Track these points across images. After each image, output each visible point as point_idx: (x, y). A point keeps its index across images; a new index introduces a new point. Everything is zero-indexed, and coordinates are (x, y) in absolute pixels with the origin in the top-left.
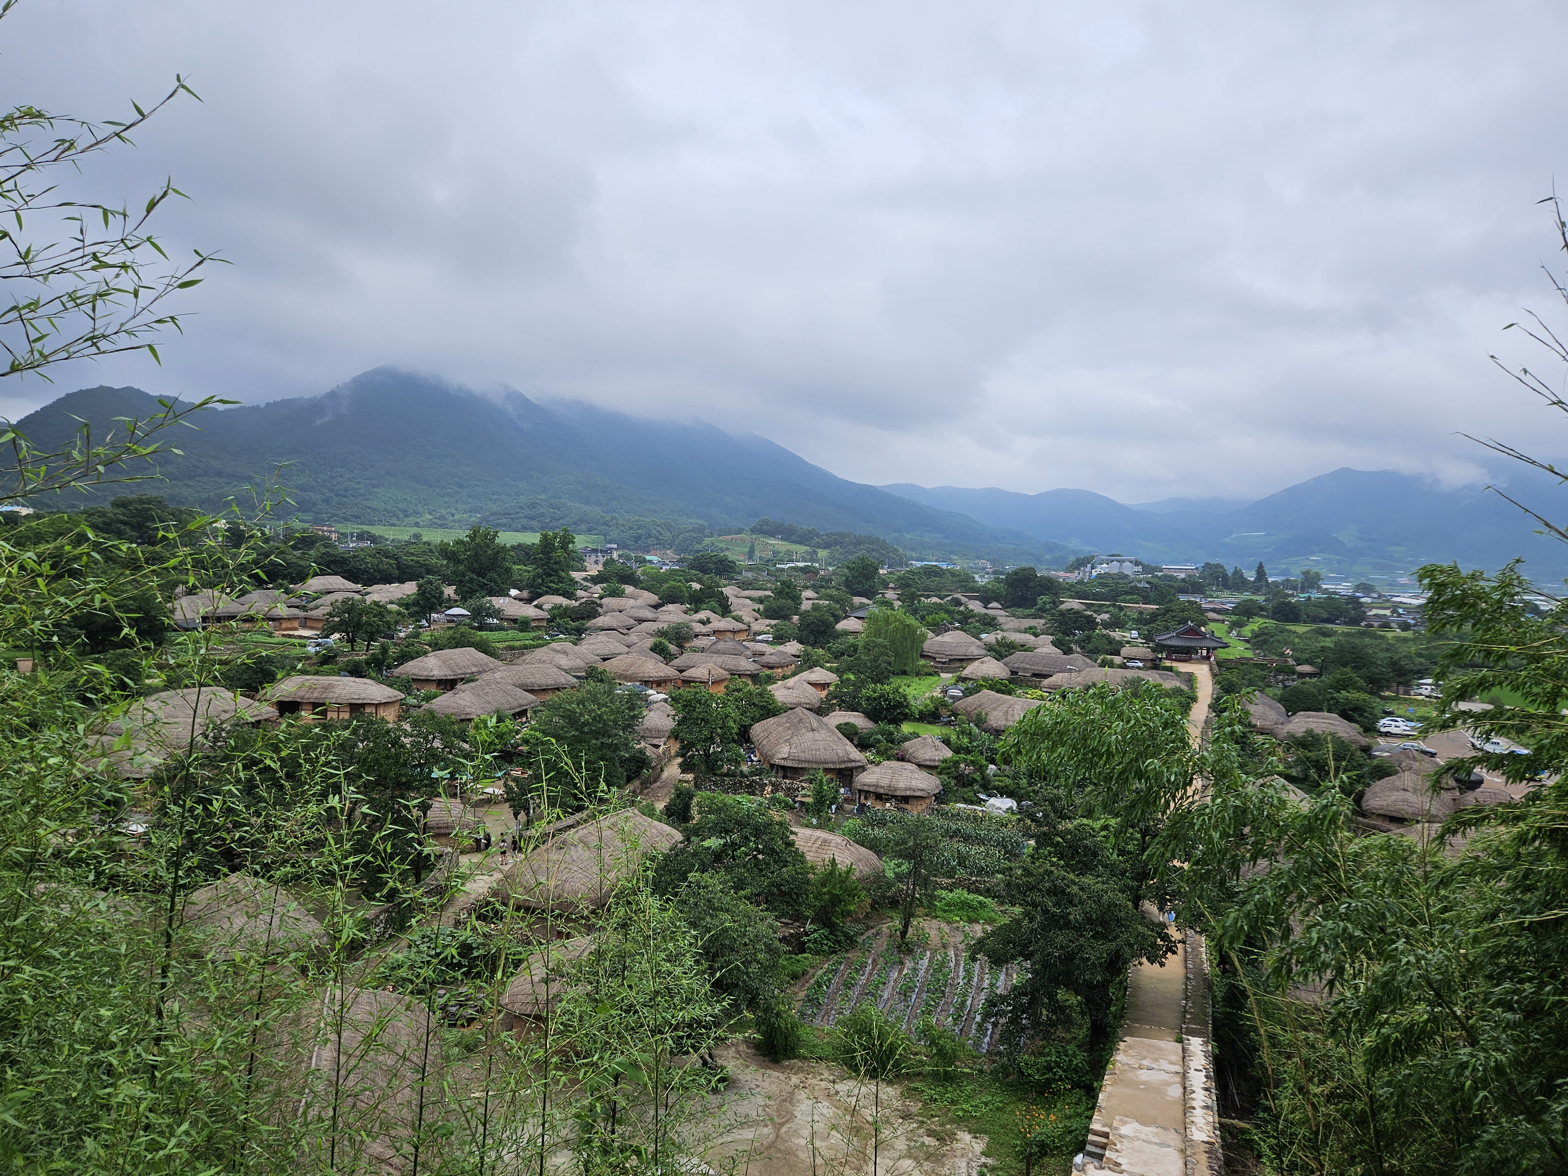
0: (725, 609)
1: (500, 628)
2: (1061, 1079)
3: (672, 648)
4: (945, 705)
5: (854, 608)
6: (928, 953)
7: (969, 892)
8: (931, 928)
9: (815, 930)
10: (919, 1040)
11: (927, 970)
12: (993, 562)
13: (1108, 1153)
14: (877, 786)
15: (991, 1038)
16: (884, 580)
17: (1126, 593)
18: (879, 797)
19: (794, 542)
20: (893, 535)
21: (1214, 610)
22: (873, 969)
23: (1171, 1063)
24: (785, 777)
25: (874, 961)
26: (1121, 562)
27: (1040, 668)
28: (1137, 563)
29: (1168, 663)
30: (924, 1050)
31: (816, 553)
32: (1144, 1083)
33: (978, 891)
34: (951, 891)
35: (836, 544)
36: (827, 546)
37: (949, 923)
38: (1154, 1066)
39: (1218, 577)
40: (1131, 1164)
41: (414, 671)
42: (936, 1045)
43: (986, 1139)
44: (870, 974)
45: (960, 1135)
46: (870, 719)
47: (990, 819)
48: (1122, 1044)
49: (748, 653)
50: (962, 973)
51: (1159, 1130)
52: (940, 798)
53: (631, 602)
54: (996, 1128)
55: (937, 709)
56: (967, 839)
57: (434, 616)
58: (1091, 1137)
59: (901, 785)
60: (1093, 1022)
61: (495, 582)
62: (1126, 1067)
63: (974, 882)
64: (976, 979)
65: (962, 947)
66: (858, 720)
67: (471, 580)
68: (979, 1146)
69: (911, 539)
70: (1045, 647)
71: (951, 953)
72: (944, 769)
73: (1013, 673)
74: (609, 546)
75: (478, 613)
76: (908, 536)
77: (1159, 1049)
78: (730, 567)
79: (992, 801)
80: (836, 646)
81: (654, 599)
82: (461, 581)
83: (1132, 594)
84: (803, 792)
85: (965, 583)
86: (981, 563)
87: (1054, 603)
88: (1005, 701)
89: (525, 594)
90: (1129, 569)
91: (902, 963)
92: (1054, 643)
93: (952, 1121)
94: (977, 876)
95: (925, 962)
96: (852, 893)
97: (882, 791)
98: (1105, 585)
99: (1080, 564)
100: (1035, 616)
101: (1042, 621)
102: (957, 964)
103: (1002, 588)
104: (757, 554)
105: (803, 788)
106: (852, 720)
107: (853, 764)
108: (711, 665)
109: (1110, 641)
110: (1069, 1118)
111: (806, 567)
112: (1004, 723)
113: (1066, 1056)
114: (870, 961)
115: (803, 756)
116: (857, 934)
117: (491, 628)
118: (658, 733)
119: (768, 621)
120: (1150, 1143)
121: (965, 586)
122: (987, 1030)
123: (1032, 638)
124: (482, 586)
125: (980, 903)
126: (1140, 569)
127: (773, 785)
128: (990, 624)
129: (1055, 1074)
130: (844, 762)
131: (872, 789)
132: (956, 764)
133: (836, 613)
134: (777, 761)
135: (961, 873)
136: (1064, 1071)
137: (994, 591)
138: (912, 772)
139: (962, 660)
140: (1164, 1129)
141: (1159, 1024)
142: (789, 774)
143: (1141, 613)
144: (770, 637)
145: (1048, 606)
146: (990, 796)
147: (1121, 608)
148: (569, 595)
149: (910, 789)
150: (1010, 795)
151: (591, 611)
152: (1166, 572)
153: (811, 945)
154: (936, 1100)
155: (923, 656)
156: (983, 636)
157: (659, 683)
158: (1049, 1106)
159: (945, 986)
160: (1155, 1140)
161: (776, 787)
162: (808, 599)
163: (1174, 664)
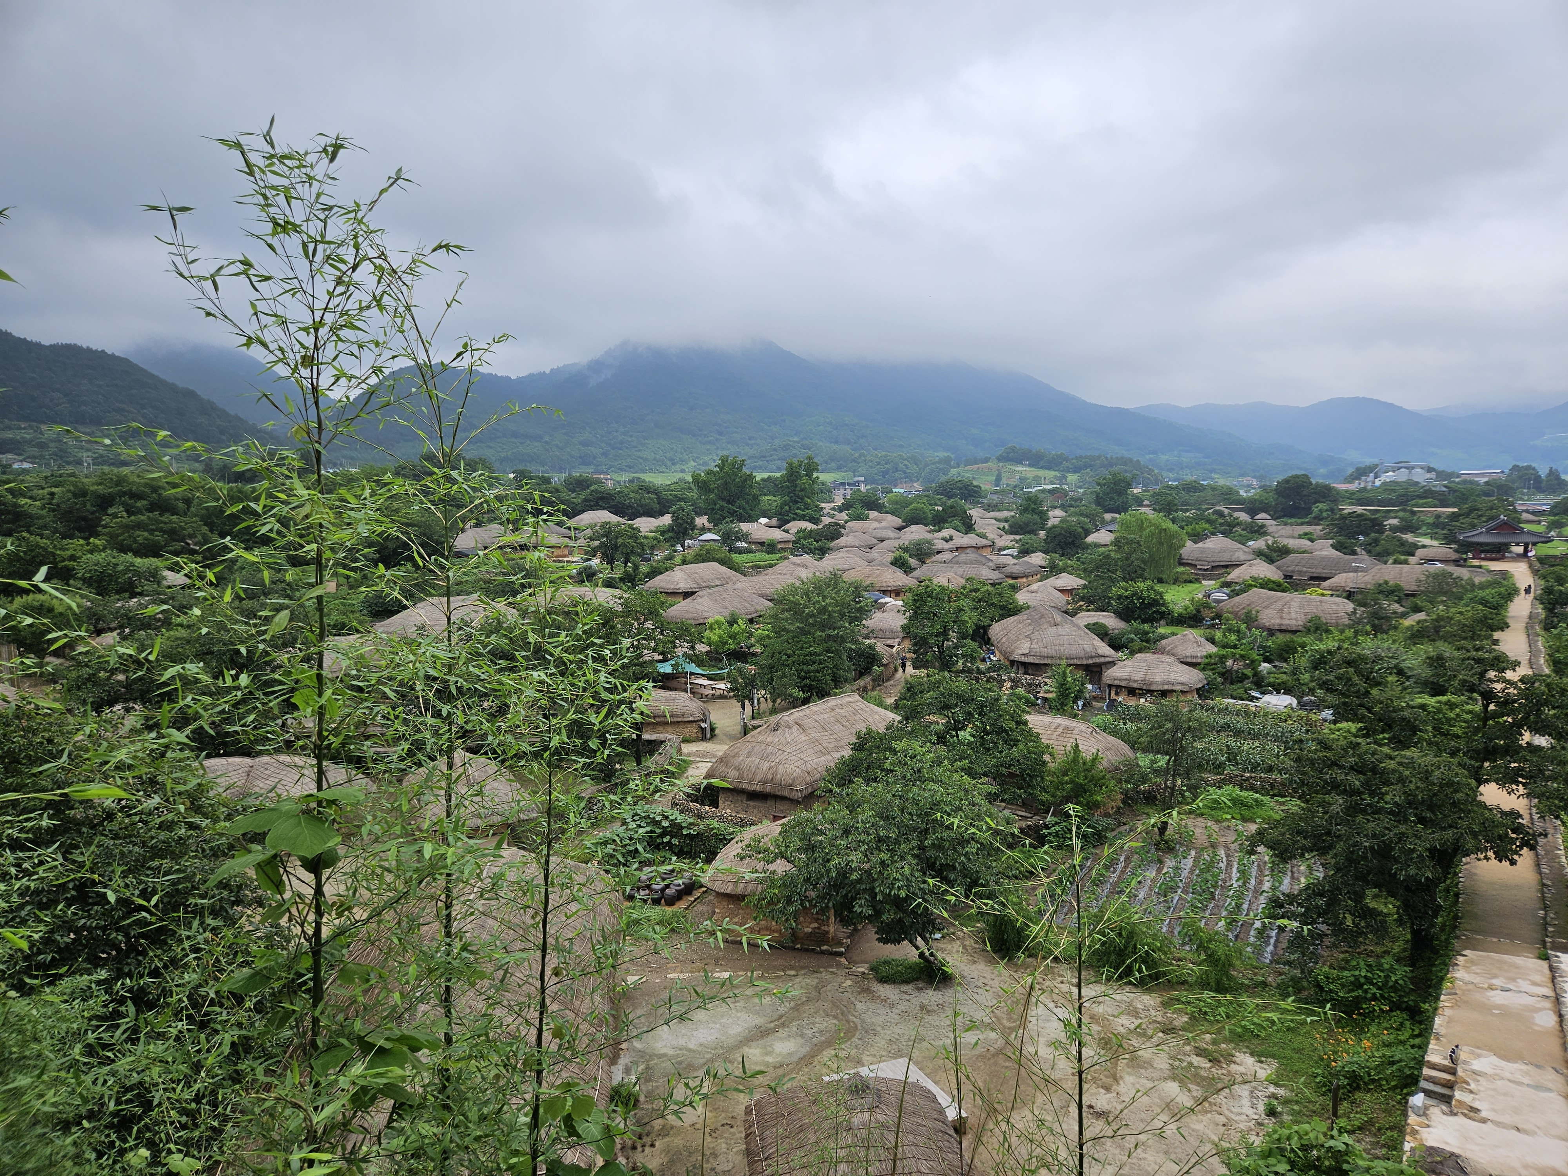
0: (968, 527)
1: (750, 551)
2: (1374, 998)
3: (913, 562)
4: (1207, 606)
5: (1104, 523)
6: (1193, 853)
7: (1242, 790)
8: (1195, 826)
9: (1057, 823)
10: (1183, 944)
11: (1192, 871)
12: (1260, 478)
13: (1458, 1094)
14: (1129, 680)
15: (1275, 946)
16: (1138, 497)
17: (1420, 497)
18: (1132, 692)
19: (1042, 468)
20: (1148, 457)
21: (1527, 511)
22: (1126, 867)
23: (1534, 984)
24: (1026, 673)
25: (1127, 858)
26: (1410, 468)
27: (1319, 570)
28: (1430, 470)
29: (1476, 562)
30: (1190, 956)
31: (1065, 477)
32: (1498, 1007)
33: (1252, 788)
34: (1220, 788)
35: (1086, 467)
36: (1076, 470)
37: (1218, 821)
38: (1511, 986)
39: (1530, 480)
40: (1494, 1110)
41: (662, 584)
42: (1206, 949)
43: (1275, 1064)
44: (1123, 872)
45: (1240, 1057)
46: (1122, 619)
47: (1266, 714)
48: (1460, 958)
49: (991, 564)
50: (1235, 874)
51: (1529, 1067)
52: (1203, 693)
53: (875, 524)
54: (1288, 1053)
55: (1198, 611)
56: (1238, 733)
57: (688, 542)
58: (1426, 1071)
59: (1158, 679)
60: (1415, 933)
61: (744, 509)
62: (1470, 987)
63: (1248, 779)
64: (1253, 881)
65: (1235, 846)
66: (1110, 621)
67: (722, 508)
68: (1264, 1071)
69: (1168, 460)
70: (1325, 549)
71: (1222, 853)
72: (1207, 664)
73: (1286, 577)
74: (857, 479)
75: (728, 538)
76: (1164, 457)
77: (1517, 967)
78: (976, 492)
79: (1267, 698)
80: (1086, 556)
81: (898, 522)
82: (713, 509)
83: (1425, 498)
84: (1046, 688)
85: (1228, 496)
86: (1245, 480)
87: (1332, 510)
88: (1279, 599)
89: (774, 521)
90: (1421, 477)
91: (1161, 861)
92: (1333, 546)
93: (1226, 1040)
94: (1252, 772)
95: (1189, 862)
96: (1098, 782)
97: (1135, 685)
98: (1394, 491)
99: (1361, 473)
100: (1310, 523)
101: (1319, 527)
102: (1229, 865)
103: (1271, 498)
104: (1004, 481)
105: (1046, 684)
106: (1102, 620)
107: (1102, 660)
108: (951, 575)
109: (1403, 543)
110: (1388, 1045)
111: (1054, 490)
112: (1278, 621)
113: (1382, 971)
114: (1122, 859)
115: (1045, 652)
116: (1106, 829)
117: (740, 551)
118: (892, 634)
119: (1012, 537)
120: (1520, 1084)
121: (1229, 499)
122: (1269, 937)
123: (1309, 543)
124: (732, 513)
125: (1256, 800)
126: (1433, 475)
127: (1012, 681)
128: (1259, 531)
129: (1366, 991)
130: (1092, 657)
131: (1123, 684)
132: (1223, 659)
133: (1086, 527)
134: (1017, 658)
135: (1230, 769)
136: (1379, 988)
137: (1261, 502)
138: (1170, 664)
139: (1226, 566)
140: (1537, 1066)
141: (1511, 937)
142: (1030, 671)
143: (1438, 516)
144: (1015, 552)
145: (1325, 514)
146: (1263, 693)
147: (1413, 513)
148: (815, 521)
149: (1168, 683)
150: (1288, 692)
151: (834, 532)
152: (1463, 477)
153: (1051, 838)
154: (1206, 1013)
155: (1181, 564)
156: (1251, 543)
157: (897, 593)
158: (1360, 1030)
159: (1214, 887)
160: (1526, 1080)
161: (1015, 683)
162: (1055, 516)
163: (1484, 563)
